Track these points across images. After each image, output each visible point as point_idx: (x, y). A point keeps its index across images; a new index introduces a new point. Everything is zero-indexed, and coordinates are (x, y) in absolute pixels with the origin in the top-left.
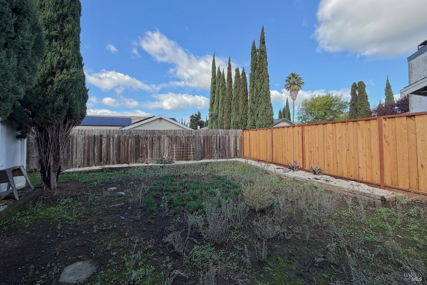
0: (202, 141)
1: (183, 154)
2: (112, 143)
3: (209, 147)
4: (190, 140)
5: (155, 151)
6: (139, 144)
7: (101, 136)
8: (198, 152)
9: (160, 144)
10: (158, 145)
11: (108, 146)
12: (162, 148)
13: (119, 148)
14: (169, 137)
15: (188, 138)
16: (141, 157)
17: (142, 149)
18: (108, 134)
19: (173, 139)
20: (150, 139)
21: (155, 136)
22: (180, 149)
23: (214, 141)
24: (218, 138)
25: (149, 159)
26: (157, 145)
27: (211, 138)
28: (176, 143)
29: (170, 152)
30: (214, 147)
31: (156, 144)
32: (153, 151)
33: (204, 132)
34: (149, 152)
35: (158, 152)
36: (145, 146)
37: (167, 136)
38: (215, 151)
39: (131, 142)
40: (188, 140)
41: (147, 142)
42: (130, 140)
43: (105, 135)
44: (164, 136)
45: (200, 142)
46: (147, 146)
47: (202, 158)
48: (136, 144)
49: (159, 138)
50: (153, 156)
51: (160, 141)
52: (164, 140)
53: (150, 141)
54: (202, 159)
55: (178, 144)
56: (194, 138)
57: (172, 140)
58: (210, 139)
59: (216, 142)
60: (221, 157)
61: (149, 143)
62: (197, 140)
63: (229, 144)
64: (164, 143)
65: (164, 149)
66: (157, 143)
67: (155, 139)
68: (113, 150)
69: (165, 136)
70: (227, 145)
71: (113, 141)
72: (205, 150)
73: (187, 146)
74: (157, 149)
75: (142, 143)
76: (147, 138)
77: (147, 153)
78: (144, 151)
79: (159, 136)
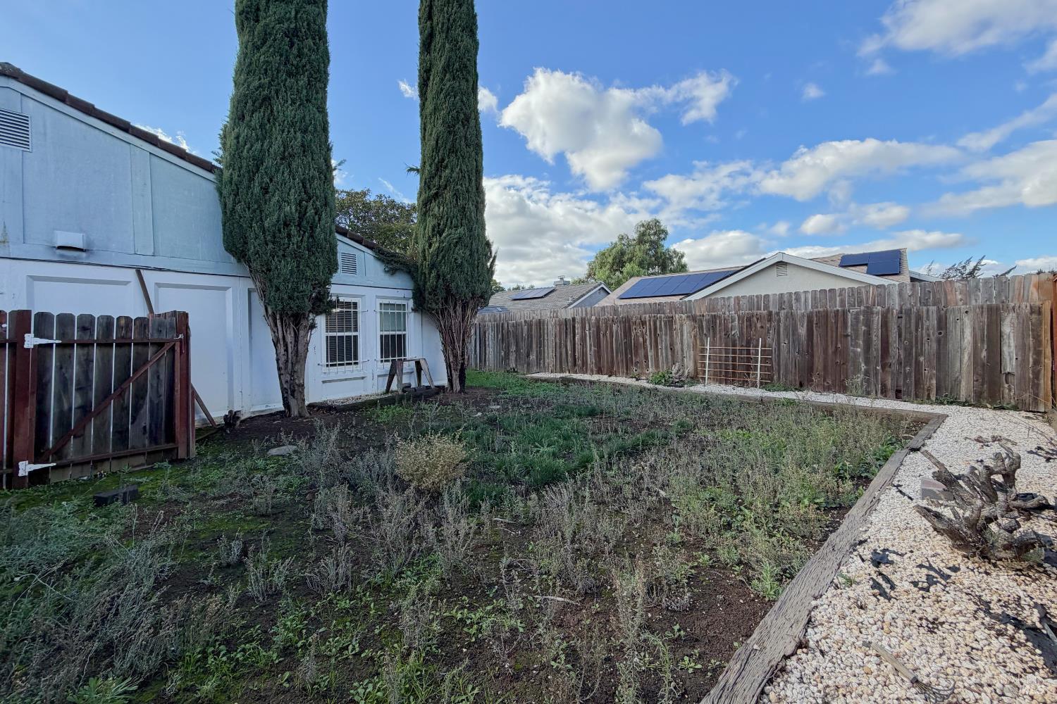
0: (803, 331)
1: (734, 367)
2: (587, 332)
3: (830, 351)
4: (759, 325)
5: (662, 354)
6: (631, 335)
7: (574, 319)
8: (786, 365)
9: (672, 336)
10: (668, 338)
11: (583, 339)
12: (678, 347)
13: (598, 344)
14: (694, 319)
15: (749, 320)
16: (636, 365)
17: (636, 348)
18: (584, 315)
19: (704, 324)
20: (650, 324)
21: (660, 317)
22: (727, 351)
23: (855, 330)
24: (877, 320)
25: (650, 370)
26: (666, 339)
27: (840, 319)
28: (714, 336)
29: (698, 358)
30: (854, 352)
31: (664, 337)
32: (657, 353)
33: (814, 298)
34: (649, 354)
35: (670, 357)
36: (641, 339)
37: (688, 317)
38: (863, 367)
39: (617, 332)
40: (750, 326)
41: (644, 330)
42: (614, 327)
43: (578, 318)
44: (681, 317)
45: (793, 335)
46: (645, 341)
47: (801, 385)
48: (625, 336)
49: (670, 322)
50: (658, 364)
51: (671, 329)
52: (682, 325)
53: (650, 329)
54: (801, 387)
55: (720, 337)
56: (770, 320)
57: (701, 327)
58: (836, 322)
59: (868, 333)
60: (892, 393)
61: (648, 333)
62: (782, 325)
63: (942, 342)
64: (682, 335)
65: (682, 351)
66: (666, 335)
67: (661, 324)
68: (590, 345)
69: (684, 316)
70: (930, 347)
71: (590, 329)
72: (816, 359)
73: (748, 344)
74: (666, 348)
75: (636, 331)
76: (643, 323)
77: (646, 357)
78: (640, 351)
79: (669, 317)
